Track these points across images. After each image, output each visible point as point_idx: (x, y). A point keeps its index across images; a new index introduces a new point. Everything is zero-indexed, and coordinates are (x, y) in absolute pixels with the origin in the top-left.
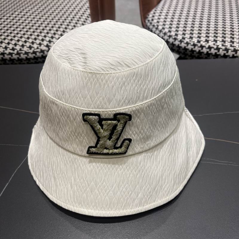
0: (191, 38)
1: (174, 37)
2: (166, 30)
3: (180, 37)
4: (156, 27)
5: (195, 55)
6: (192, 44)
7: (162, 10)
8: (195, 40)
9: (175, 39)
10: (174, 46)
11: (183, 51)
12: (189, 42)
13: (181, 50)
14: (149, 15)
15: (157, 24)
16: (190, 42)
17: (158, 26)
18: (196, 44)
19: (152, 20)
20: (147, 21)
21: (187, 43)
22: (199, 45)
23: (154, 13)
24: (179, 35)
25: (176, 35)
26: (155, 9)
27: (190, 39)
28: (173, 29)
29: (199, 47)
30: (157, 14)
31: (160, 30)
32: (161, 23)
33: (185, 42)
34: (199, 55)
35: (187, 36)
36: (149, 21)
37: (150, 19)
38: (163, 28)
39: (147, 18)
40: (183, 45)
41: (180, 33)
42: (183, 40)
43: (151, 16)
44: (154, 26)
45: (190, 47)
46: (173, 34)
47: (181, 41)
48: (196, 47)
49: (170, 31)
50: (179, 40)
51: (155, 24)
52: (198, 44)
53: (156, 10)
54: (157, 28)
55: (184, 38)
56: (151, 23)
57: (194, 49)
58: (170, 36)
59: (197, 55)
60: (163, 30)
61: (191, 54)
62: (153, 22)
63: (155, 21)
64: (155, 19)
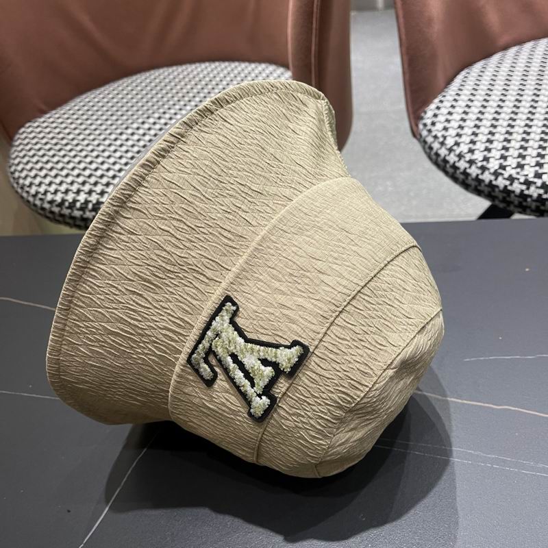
0: (521, 166)
1: (479, 164)
2: (464, 148)
3: (494, 165)
4: (441, 139)
5: (529, 204)
6: (522, 180)
7: (456, 100)
8: (530, 172)
9: (483, 169)
10: (480, 185)
11: (501, 196)
12: (515, 176)
13: (497, 193)
14: (425, 113)
15: (444, 132)
16: (518, 177)
17: (445, 137)
18: (531, 180)
19: (433, 124)
20: (421, 126)
21: (511, 179)
22: (539, 182)
23: (438, 108)
24: (491, 160)
25: (486, 159)
26: (440, 98)
27: (519, 170)
28: (480, 146)
29: (537, 187)
30: (444, 111)
31: (448, 147)
32: (452, 132)
33: (506, 175)
34: (538, 204)
35: (512, 162)
36: (425, 125)
37: (429, 122)
38: (457, 144)
39: (422, 118)
40: (501, 182)
41: (495, 154)
42: (500, 171)
43: (430, 114)
44: (436, 137)
45: (517, 187)
46: (478, 156)
47: (496, 174)
48: (532, 188)
49: (471, 151)
50: (492, 171)
51: (439, 135)
52: (536, 180)
53: (441, 102)
54: (442, 144)
55: (503, 167)
56: (430, 131)
57: (526, 192)
58: (471, 162)
59: (534, 205)
60: (455, 148)
61: (520, 203)
62: (433, 129)
63: (439, 126)
64: (440, 122)
